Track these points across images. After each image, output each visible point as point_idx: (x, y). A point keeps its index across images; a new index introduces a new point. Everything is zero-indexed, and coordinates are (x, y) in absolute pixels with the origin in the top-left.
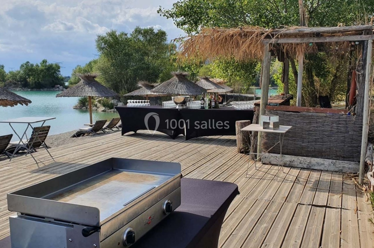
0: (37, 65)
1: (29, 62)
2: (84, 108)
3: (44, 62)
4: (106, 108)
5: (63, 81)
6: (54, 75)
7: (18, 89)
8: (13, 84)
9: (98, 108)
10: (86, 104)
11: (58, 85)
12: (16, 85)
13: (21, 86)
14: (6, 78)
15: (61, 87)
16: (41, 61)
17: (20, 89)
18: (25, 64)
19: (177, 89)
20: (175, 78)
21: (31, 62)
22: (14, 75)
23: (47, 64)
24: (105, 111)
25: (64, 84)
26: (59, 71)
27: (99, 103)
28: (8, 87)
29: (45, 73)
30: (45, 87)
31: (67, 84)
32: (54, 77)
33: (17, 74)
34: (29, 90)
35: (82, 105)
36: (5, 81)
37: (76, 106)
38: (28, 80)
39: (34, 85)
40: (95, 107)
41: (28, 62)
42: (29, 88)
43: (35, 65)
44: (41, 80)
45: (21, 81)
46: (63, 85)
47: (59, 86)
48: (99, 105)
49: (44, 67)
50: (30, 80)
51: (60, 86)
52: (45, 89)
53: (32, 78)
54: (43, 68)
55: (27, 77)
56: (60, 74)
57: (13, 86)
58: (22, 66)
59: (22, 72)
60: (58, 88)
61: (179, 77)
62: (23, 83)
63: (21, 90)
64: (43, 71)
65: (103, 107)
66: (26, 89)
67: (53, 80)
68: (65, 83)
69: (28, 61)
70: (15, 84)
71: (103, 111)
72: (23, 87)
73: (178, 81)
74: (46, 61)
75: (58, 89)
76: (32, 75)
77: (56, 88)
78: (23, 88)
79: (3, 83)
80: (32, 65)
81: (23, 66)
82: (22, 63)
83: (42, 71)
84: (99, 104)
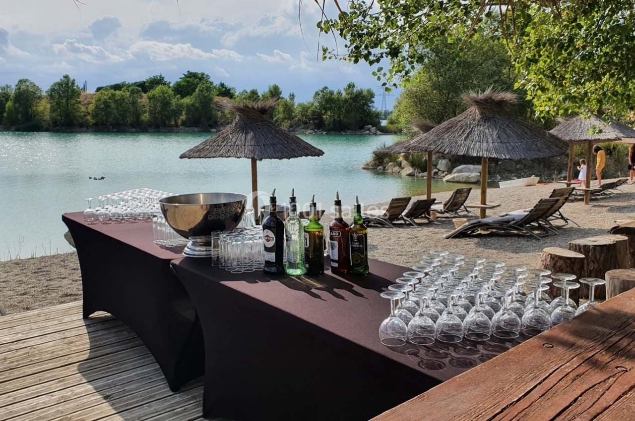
0: (339, 93)
1: (328, 87)
2: (380, 167)
3: (351, 86)
4: (415, 170)
5: (378, 118)
6: (365, 108)
7: (309, 131)
8: (303, 123)
9: (403, 168)
10: (385, 160)
11: (368, 125)
12: (306, 126)
13: (313, 127)
14: (293, 114)
15: (373, 129)
16: (345, 85)
17: (312, 131)
18: (322, 91)
19: (468, 142)
20: (474, 111)
21: (330, 88)
22: (305, 109)
23: (355, 90)
24: (414, 175)
25: (379, 123)
26: (373, 102)
27: (406, 160)
28: (295, 128)
29: (350, 105)
30: (349, 129)
31: (384, 123)
32: (364, 111)
33: (309, 108)
34: (325, 133)
35: (377, 162)
36: (293, 118)
37: (367, 165)
38: (324, 117)
39: (331, 125)
40: (398, 167)
41: (326, 88)
42: (324, 131)
43: (335, 93)
44: (344, 117)
45: (314, 119)
46: (376, 124)
47: (370, 126)
48: (404, 163)
49: (350, 96)
50: (327, 117)
51: (373, 126)
52: (349, 132)
53: (329, 114)
54: (348, 97)
55: (323, 112)
56: (373, 107)
57: (303, 126)
58: (317, 94)
59: (317, 104)
60: (369, 129)
61: (484, 108)
62: (316, 121)
63: (312, 133)
64: (348, 101)
65: (410, 168)
66: (319, 132)
67: (361, 117)
68: (381, 121)
69: (325, 86)
70: (305, 123)
71: (410, 175)
72: (315, 128)
73: (478, 117)
74: (354, 86)
75: (368, 132)
76: (330, 109)
77: (366, 131)
78: (316, 130)
79: (289, 122)
80: (332, 93)
81: (319, 95)
82: (317, 90)
83: (346, 101)
84: (406, 162)
